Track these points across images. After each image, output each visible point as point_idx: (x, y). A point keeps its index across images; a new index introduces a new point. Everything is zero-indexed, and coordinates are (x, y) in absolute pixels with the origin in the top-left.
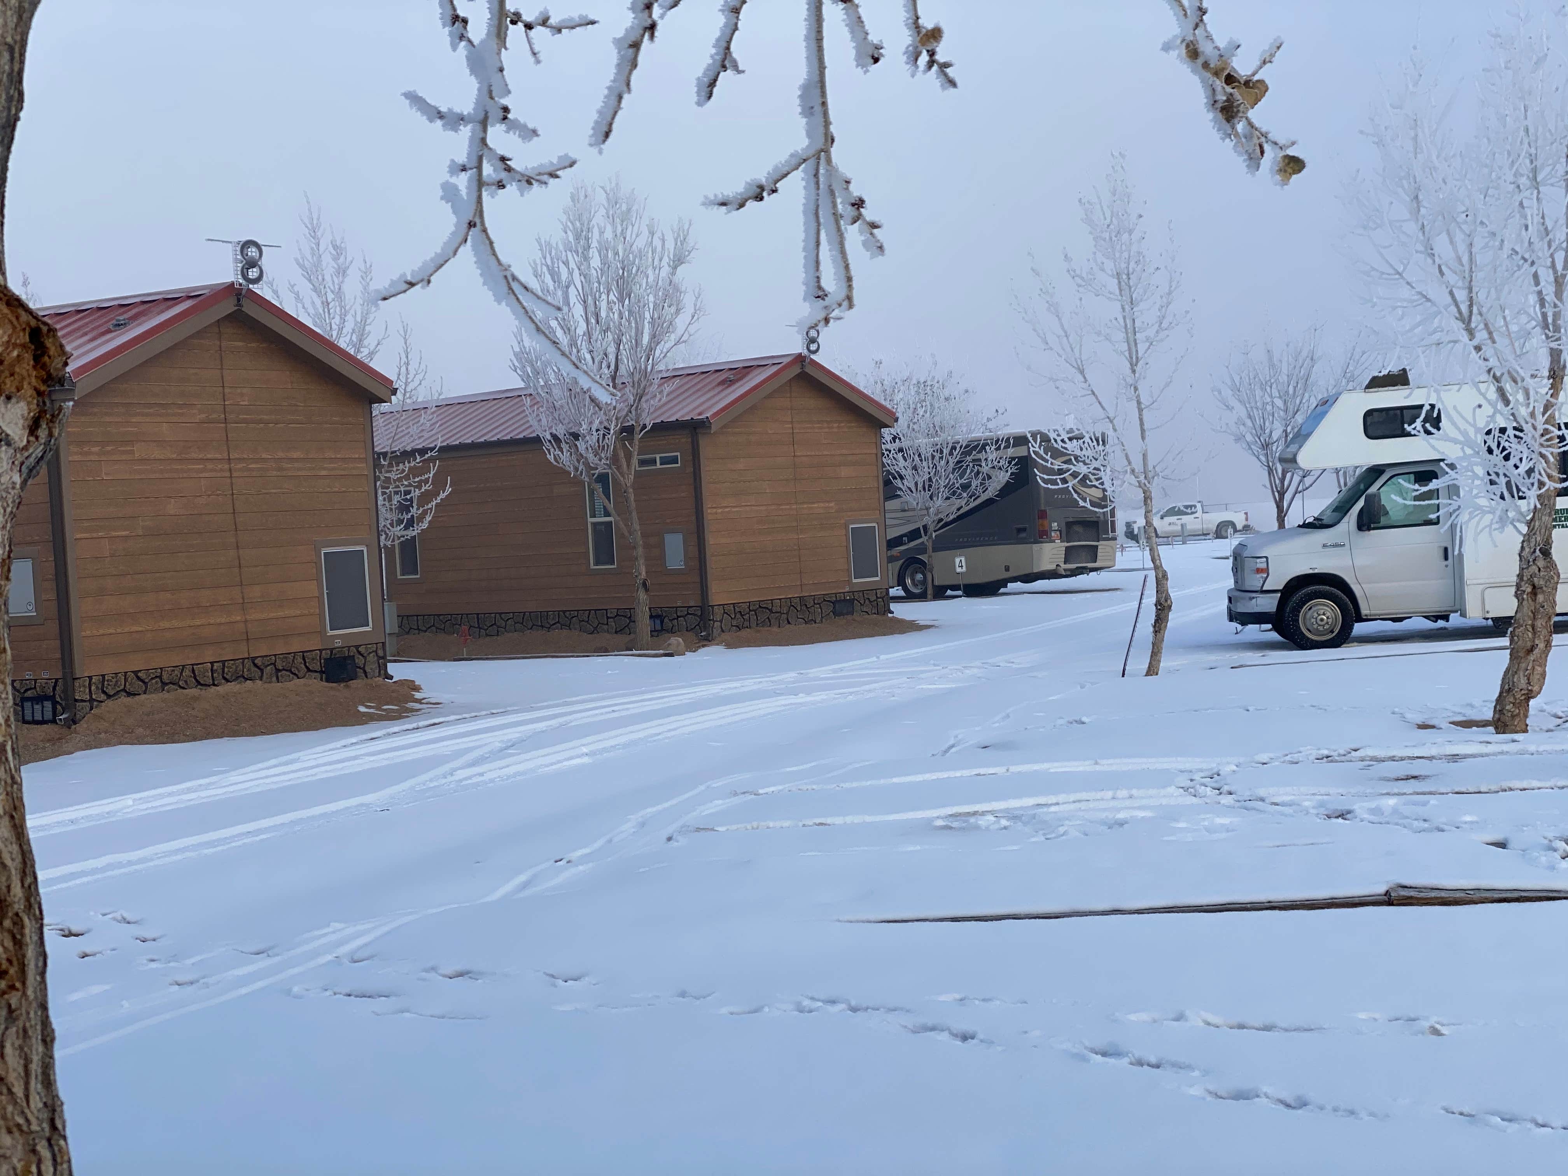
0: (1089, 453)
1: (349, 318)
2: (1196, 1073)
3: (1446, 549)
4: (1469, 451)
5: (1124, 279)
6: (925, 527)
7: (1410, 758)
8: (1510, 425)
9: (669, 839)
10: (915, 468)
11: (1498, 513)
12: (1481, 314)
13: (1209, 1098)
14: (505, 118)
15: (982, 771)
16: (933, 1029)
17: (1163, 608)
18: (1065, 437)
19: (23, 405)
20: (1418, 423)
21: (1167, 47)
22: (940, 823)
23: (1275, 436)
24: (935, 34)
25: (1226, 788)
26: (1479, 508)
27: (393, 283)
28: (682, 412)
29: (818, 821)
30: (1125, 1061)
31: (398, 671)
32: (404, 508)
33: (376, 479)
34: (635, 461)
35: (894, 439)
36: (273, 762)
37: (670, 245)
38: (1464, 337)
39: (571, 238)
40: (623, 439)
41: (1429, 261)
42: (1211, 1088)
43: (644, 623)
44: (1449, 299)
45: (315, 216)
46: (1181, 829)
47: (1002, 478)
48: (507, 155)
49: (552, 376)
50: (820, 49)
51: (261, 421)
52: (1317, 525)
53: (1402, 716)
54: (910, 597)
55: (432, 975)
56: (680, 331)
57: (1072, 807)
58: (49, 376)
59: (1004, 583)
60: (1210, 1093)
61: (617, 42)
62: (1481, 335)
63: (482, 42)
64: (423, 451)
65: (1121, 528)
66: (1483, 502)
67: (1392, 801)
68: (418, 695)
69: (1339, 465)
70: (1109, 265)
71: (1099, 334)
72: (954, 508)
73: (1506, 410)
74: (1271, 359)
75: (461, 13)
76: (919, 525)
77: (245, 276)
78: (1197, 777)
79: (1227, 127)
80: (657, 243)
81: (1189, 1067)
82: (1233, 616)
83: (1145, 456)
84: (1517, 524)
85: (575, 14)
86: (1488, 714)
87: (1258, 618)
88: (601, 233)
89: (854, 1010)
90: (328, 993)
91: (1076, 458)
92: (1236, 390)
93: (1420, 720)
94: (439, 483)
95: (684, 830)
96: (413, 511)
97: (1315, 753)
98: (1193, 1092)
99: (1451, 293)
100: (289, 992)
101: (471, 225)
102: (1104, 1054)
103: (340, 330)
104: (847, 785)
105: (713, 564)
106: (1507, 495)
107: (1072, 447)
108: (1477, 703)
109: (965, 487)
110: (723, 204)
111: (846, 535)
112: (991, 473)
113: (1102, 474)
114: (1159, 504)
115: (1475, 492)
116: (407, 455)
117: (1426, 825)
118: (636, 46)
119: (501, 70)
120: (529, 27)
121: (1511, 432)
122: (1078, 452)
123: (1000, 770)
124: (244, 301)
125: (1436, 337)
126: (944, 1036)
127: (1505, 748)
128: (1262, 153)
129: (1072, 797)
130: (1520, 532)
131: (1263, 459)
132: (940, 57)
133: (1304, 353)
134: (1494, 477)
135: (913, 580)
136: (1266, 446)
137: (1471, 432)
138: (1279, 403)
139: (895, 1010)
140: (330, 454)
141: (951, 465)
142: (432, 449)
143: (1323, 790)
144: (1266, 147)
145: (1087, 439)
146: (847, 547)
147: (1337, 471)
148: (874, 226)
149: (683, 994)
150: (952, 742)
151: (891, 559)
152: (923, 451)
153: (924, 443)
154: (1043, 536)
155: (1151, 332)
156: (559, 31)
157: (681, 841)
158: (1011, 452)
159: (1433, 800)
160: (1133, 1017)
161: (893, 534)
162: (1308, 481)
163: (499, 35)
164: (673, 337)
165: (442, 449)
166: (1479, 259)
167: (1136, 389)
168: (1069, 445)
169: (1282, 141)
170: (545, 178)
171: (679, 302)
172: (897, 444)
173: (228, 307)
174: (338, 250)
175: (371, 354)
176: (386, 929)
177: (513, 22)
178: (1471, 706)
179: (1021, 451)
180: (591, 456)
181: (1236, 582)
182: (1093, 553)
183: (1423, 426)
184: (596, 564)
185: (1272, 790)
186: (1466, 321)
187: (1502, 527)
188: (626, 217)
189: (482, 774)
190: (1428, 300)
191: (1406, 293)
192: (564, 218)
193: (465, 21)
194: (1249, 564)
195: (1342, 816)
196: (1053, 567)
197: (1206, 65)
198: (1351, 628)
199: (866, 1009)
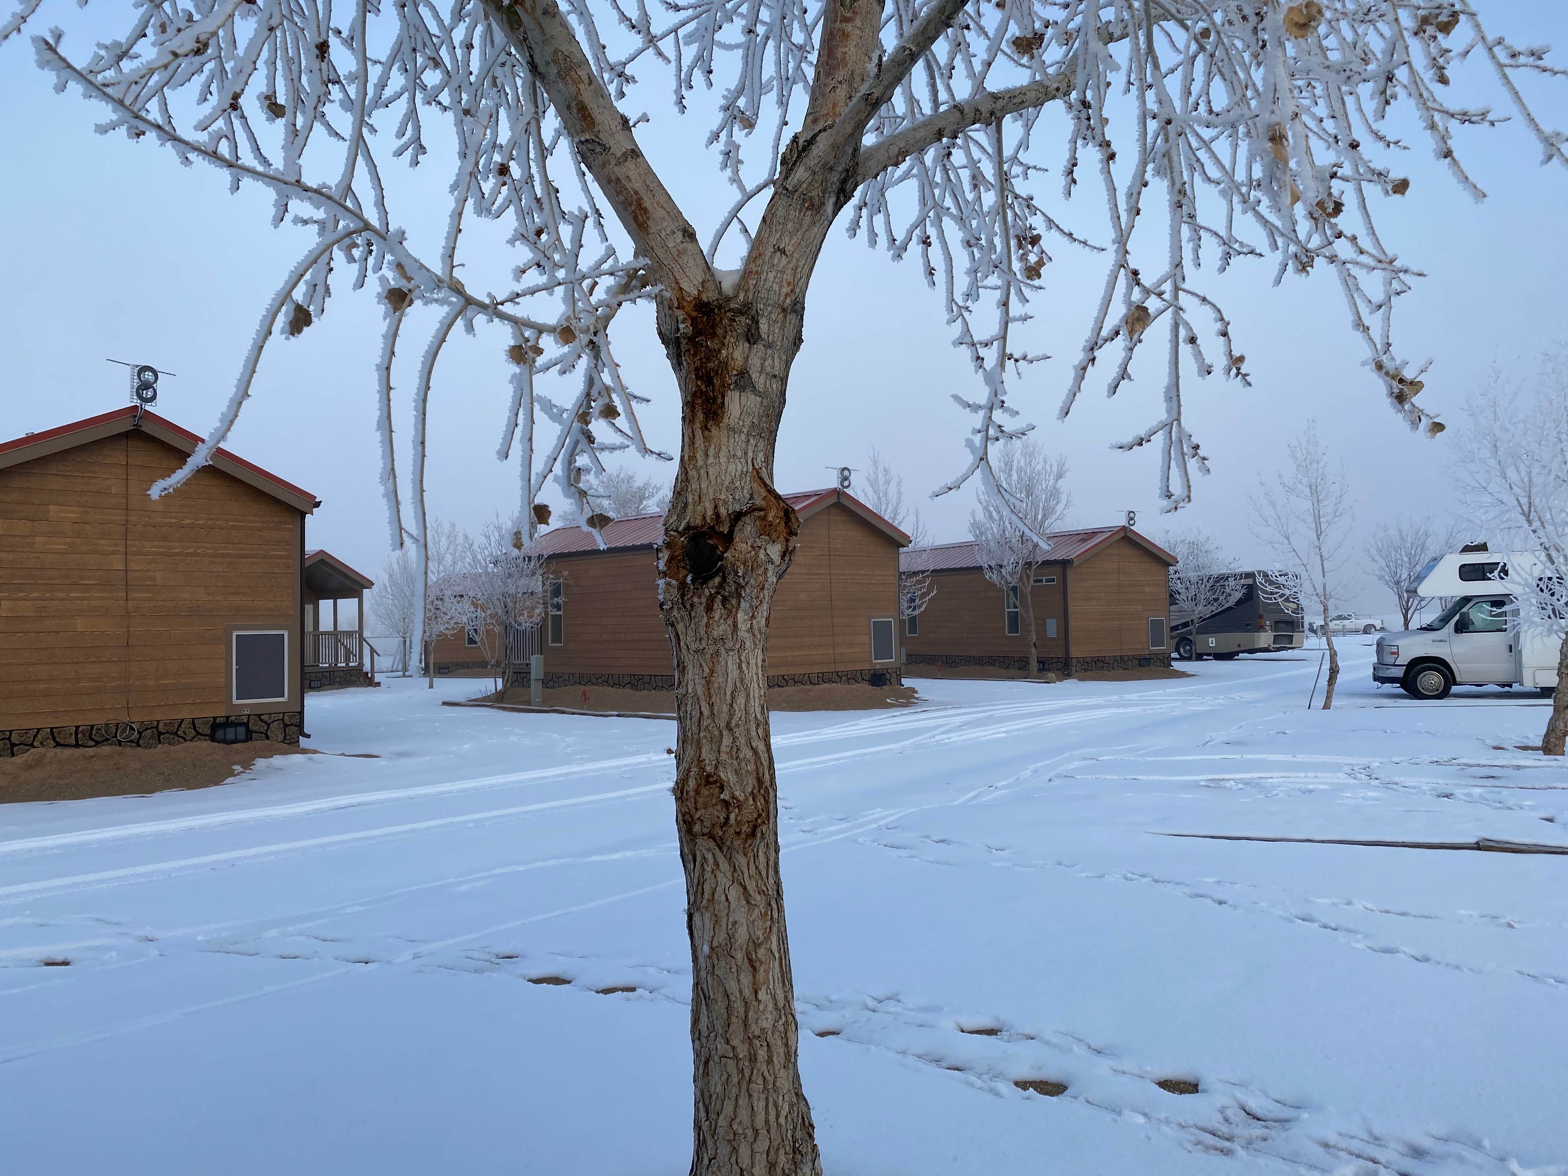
0: (1292, 583)
1: (890, 505)
2: (1360, 936)
3: (1511, 646)
4: (1528, 590)
5: (1314, 489)
6: (1192, 621)
7: (1489, 766)
8: (1555, 576)
9: (1050, 780)
10: (1187, 589)
11: (1547, 626)
12: (1536, 512)
13: (1368, 951)
14: (1002, 406)
15: (1227, 756)
16: (1202, 896)
17: (1334, 672)
18: (1277, 574)
19: (779, 545)
20: (1496, 573)
21: (1364, 364)
22: (1203, 783)
23: (1403, 577)
24: (1241, 359)
25: (1374, 776)
26: (1533, 623)
27: (941, 488)
28: (1058, 556)
29: (1132, 777)
30: (1316, 925)
31: (907, 682)
32: (912, 600)
33: (900, 585)
34: (1032, 581)
35: (1176, 572)
36: (846, 724)
37: (1055, 469)
38: (1526, 525)
39: (1003, 465)
40: (1026, 569)
41: (1504, 481)
42: (1370, 945)
43: (1034, 665)
44: (1516, 503)
45: (876, 454)
46: (1347, 797)
47: (1238, 595)
48: (1002, 424)
49: (990, 535)
50: (1177, 368)
51: (845, 556)
52: (1429, 628)
53: (1484, 742)
54: (1182, 658)
55: (927, 840)
56: (1058, 514)
57: (1281, 780)
58: (791, 531)
59: (1237, 653)
60: (1369, 948)
61: (1075, 367)
62: (1536, 524)
63: (992, 369)
64: (923, 572)
65: (1306, 626)
66: (1537, 619)
67: (1479, 790)
68: (916, 695)
69: (1442, 595)
70: (1305, 481)
71: (1298, 518)
72: (1209, 611)
73: (1552, 567)
74: (1401, 534)
75: (981, 355)
76: (1189, 619)
77: (842, 485)
78: (1356, 768)
79: (1400, 407)
80: (1048, 467)
81: (1355, 932)
82: (1376, 678)
83: (1324, 586)
84: (1560, 634)
85: (1040, 354)
86: (1539, 743)
87: (1392, 680)
88: (1019, 463)
89: (1156, 881)
90: (876, 844)
91: (1284, 585)
92: (1379, 551)
93: (1495, 744)
94: (930, 588)
95: (1059, 776)
96: (917, 601)
97: (1429, 759)
98: (1358, 946)
99: (1517, 500)
100: (856, 841)
101: (981, 459)
102: (1303, 920)
103: (886, 511)
104: (1149, 759)
105: (1073, 636)
106: (1552, 616)
107: (1281, 580)
108: (1531, 736)
109: (1216, 600)
110: (1121, 448)
111: (1147, 624)
112: (1231, 592)
113: (1298, 595)
114: (1332, 613)
115: (1531, 613)
116: (916, 573)
117: (1501, 805)
118: (1084, 369)
119: (1003, 382)
120: (1017, 361)
121: (1555, 580)
122: (1285, 583)
123: (1238, 757)
124: (841, 497)
125: (1506, 525)
126: (1208, 901)
127: (1550, 763)
128: (1420, 420)
129: (1281, 774)
130: (1560, 638)
131: (1395, 590)
132: (1243, 371)
133: (1421, 532)
134: (1544, 605)
135: (1184, 649)
136: (1397, 583)
137: (1530, 579)
138: (1406, 559)
139: (1179, 884)
140: (877, 573)
141: (1208, 588)
142: (928, 571)
143: (1435, 781)
144: (1422, 418)
145: (1290, 576)
146: (1148, 630)
147: (1441, 599)
148: (1204, 459)
149: (1060, 864)
150: (1208, 739)
151: (1172, 638)
152: (1192, 580)
153: (1193, 575)
154: (1261, 628)
155: (1329, 518)
156: (1032, 362)
157: (1057, 782)
158: (1243, 581)
159: (1505, 792)
160: (1320, 901)
161: (1173, 624)
162: (1423, 603)
163: (1002, 365)
164: (1054, 517)
165: (932, 571)
166: (1534, 480)
167: (1320, 549)
168: (1279, 579)
169: (1432, 415)
170: (1020, 435)
171: (1058, 498)
172: (1177, 575)
173: (833, 500)
174: (887, 472)
175: (900, 523)
176: (903, 814)
177: (1009, 359)
178: (1527, 738)
179: (1250, 581)
180: (1008, 577)
181: (1378, 659)
182: (1290, 639)
183: (1499, 575)
184: (1010, 632)
185: (1402, 779)
186: (1527, 516)
187: (1550, 635)
188: (1032, 454)
189: (949, 738)
190: (1503, 503)
191: (1489, 499)
192: (999, 455)
193: (983, 359)
194: (1387, 649)
195: (1447, 796)
196: (1266, 646)
197: (1387, 373)
198: (1450, 688)
199: (1163, 882)
